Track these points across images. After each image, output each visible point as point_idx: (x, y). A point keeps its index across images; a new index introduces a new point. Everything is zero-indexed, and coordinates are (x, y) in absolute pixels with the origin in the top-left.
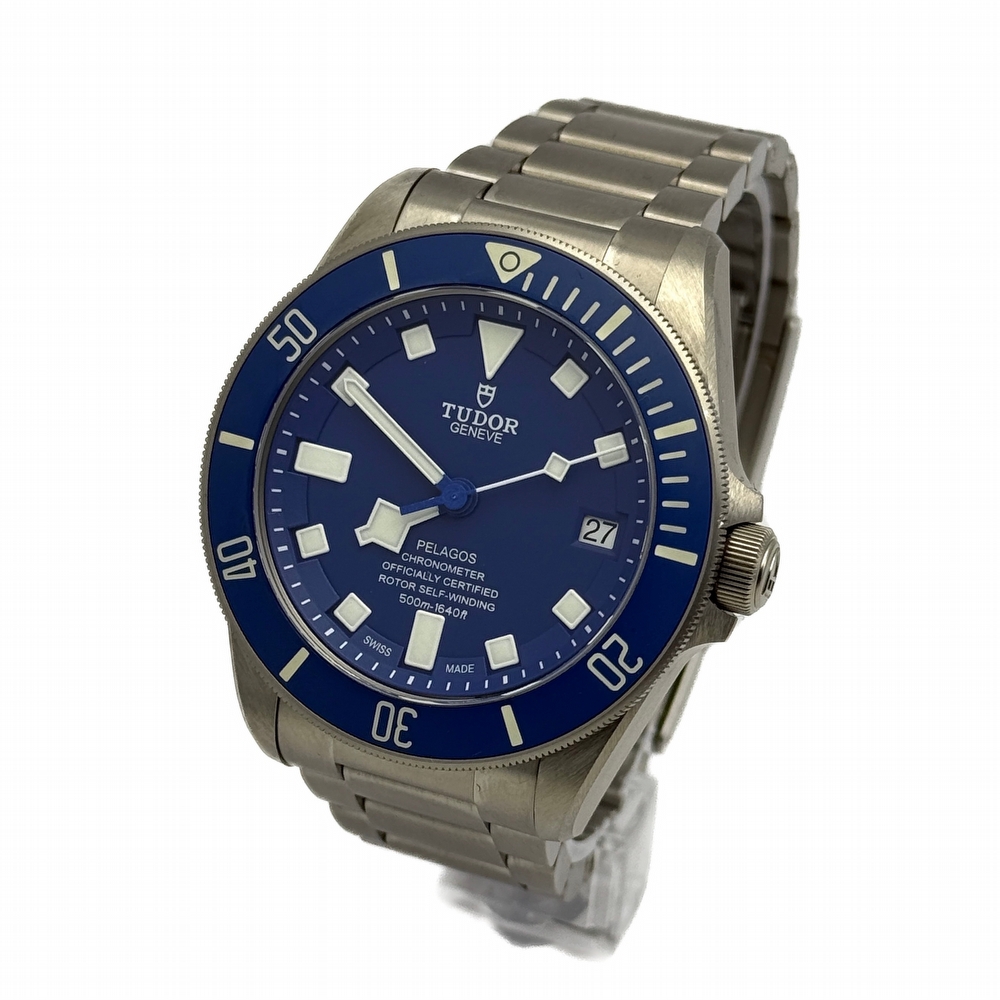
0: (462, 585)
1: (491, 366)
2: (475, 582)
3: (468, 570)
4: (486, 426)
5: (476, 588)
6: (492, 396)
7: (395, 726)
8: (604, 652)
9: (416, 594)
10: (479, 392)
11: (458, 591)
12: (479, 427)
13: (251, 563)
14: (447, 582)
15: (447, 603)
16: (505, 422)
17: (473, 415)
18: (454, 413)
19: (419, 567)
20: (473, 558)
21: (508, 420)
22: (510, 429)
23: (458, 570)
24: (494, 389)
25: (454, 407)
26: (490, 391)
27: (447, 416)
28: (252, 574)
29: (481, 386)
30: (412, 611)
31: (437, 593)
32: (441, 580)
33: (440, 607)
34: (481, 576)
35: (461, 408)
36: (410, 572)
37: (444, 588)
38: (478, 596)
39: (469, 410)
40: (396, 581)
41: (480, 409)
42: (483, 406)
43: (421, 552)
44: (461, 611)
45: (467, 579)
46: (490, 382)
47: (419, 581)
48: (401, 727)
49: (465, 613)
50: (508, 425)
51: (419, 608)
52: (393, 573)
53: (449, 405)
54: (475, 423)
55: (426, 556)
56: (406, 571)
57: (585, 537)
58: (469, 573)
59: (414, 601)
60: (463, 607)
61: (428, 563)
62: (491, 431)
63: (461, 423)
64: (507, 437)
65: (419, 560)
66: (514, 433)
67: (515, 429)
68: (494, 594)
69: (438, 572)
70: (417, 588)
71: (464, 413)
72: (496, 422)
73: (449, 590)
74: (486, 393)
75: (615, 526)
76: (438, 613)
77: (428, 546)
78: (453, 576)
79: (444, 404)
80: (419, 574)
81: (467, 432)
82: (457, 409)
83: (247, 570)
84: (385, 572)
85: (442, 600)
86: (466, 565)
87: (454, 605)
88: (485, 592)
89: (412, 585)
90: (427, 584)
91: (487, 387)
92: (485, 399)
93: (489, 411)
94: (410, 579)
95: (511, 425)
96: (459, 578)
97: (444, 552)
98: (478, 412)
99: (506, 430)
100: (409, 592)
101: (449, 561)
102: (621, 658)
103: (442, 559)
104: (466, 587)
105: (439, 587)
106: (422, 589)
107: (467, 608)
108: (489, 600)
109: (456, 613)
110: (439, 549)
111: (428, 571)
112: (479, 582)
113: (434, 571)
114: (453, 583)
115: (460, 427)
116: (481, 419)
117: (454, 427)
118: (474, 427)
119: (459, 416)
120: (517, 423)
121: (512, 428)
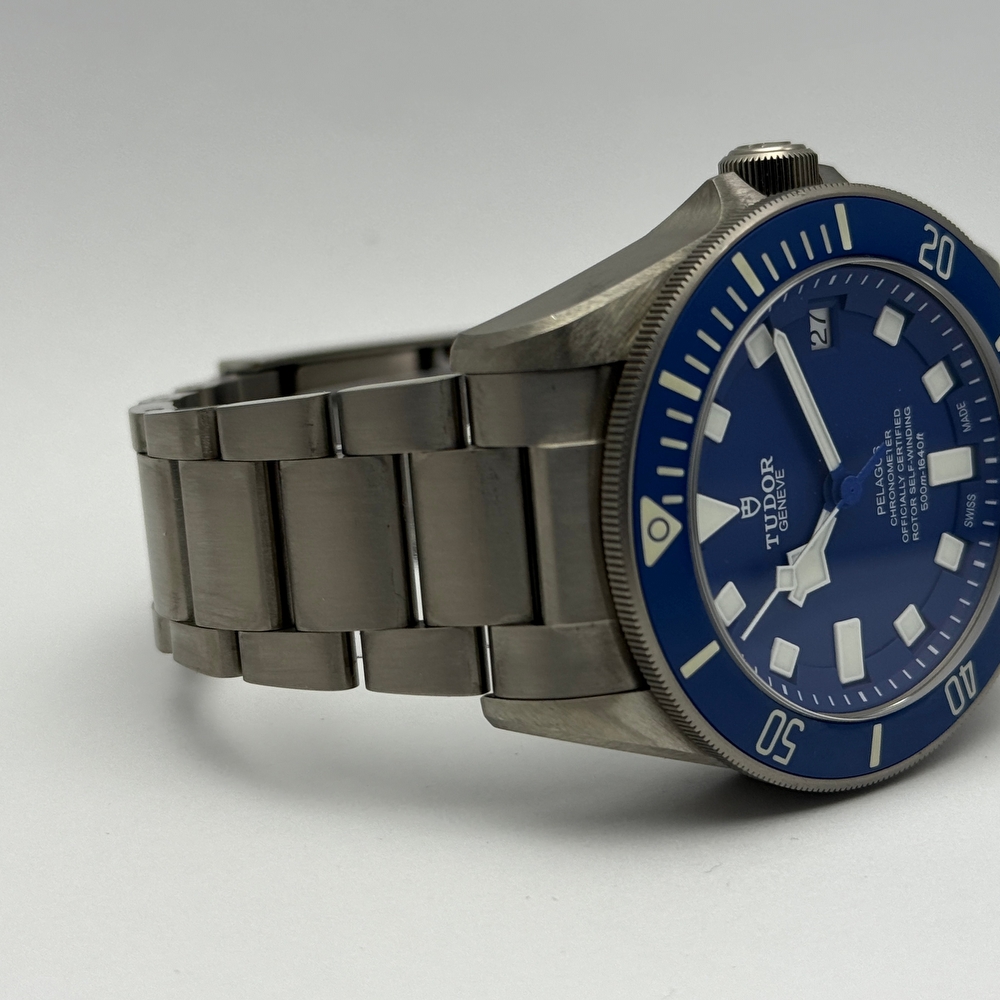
0: (899, 451)
1: (730, 512)
2: (894, 438)
3: (887, 451)
4: (774, 493)
5: (898, 434)
6: (748, 499)
8: (935, 266)
9: (918, 495)
10: (750, 515)
11: (905, 451)
12: (777, 500)
13: (963, 672)
14: (901, 467)
15: (916, 458)
16: (765, 474)
17: (771, 512)
18: (773, 533)
19: (898, 503)
21: (763, 471)
22: (770, 466)
23: (890, 461)
24: (743, 500)
25: (768, 536)
26: (746, 503)
27: (776, 540)
28: (970, 665)
31: (911, 473)
32: (901, 475)
33: (921, 464)
34: (888, 434)
35: (768, 528)
36: (904, 511)
37: (906, 468)
38: (903, 429)
39: (767, 518)
40: (915, 522)
41: (762, 507)
42: (759, 505)
43: (886, 507)
44: (918, 441)
45: (894, 447)
47: (909, 497)
50: (768, 470)
51: (928, 486)
52: (909, 527)
53: (769, 542)
54: (774, 506)
55: (888, 500)
56: (904, 515)
57: (825, 342)
58: (888, 448)
59: (924, 494)
60: (915, 441)
61: (892, 495)
62: (777, 485)
63: (779, 521)
64: (776, 465)
65: (893, 507)
66: (771, 460)
67: (768, 460)
68: (897, 413)
69: (897, 480)
70: (913, 496)
71: (771, 522)
72: (768, 484)
73: (907, 463)
74: (748, 507)
75: (809, 315)
76: (926, 465)
77: (881, 503)
78: (895, 463)
79: (769, 548)
80: (902, 500)
81: (784, 510)
82: (770, 531)
83: (967, 673)
84: (911, 538)
85: (916, 466)
86: (884, 455)
87: (915, 451)
88: (898, 423)
89: (913, 502)
90: (908, 488)
91: (744, 508)
92: (753, 506)
93: (761, 495)
94: (909, 507)
95: (766, 465)
96: (895, 456)
97: (880, 483)
98: (766, 507)
99: (771, 469)
100: (919, 503)
101: (886, 474)
102: (933, 247)
103: (886, 482)
104: (899, 446)
105: (906, 474)
106: (913, 491)
107: (914, 436)
108: (903, 416)
109: (921, 445)
110: (879, 489)
111: (898, 491)
112: (893, 434)
113: (897, 486)
114: (900, 461)
115: (782, 521)
116: (770, 502)
117: (783, 527)
118: (778, 505)
119: (774, 526)
120: (764, 460)
121: (768, 463)
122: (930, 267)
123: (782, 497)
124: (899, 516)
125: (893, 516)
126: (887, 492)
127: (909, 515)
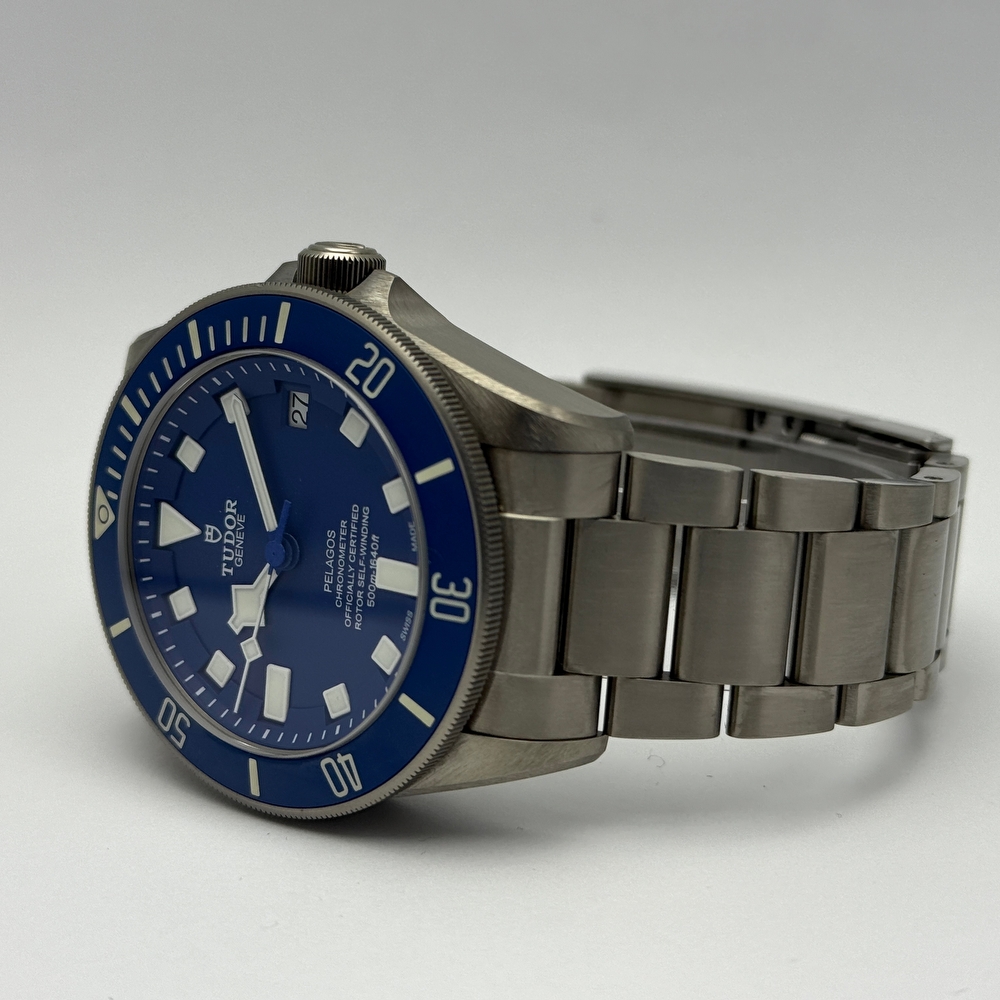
0: (353, 543)
1: (191, 530)
2: (349, 529)
3: (341, 538)
4: (234, 531)
5: (353, 527)
6: (213, 528)
7: (451, 597)
8: (362, 383)
9: (365, 590)
10: (212, 541)
11: (358, 545)
12: (236, 538)
13: (341, 759)
14: (352, 559)
15: (369, 557)
16: (230, 513)
17: (229, 546)
18: (230, 564)
19: (345, 589)
20: (331, 534)
21: (228, 510)
22: (233, 508)
23: (342, 548)
24: (208, 526)
26: (210, 530)
27: (231, 571)
28: (349, 757)
29: (207, 540)
30: (379, 592)
31: (362, 568)
32: (352, 564)
33: (372, 564)
34: (343, 523)
35: (225, 558)
36: (350, 598)
37: (357, 561)
38: (359, 525)
39: (225, 550)
40: (359, 612)
41: (222, 539)
42: (221, 536)
43: (333, 587)
44: (373, 541)
45: (347, 537)
46: (203, 530)
47: (356, 588)
48: (452, 590)
49: (374, 537)
50: (231, 510)
51: (376, 586)
52: (353, 614)
53: (224, 570)
54: (232, 542)
55: (335, 583)
56: (349, 602)
58: (343, 536)
59: (371, 592)
60: (369, 540)
61: (340, 580)
62: (237, 526)
63: (235, 557)
64: (239, 510)
65: (339, 589)
66: (235, 503)
67: (233, 503)
68: (355, 508)
69: (346, 568)
70: (360, 589)
71: (228, 554)
72: (230, 522)
73: (358, 556)
74: (211, 534)
75: (294, 395)
76: (376, 565)
77: (328, 581)
78: (347, 552)
79: (224, 574)
80: (350, 587)
81: (241, 550)
82: (226, 561)
83: (347, 763)
84: (353, 625)
85: (367, 564)
86: (337, 539)
87: (369, 550)
88: (355, 518)
89: (360, 594)
90: (356, 579)
91: (207, 533)
92: (216, 536)
93: (223, 530)
94: (355, 595)
95: (231, 506)
96: (348, 546)
97: (329, 563)
98: (226, 541)
99: (234, 511)
100: (365, 598)
101: (336, 558)
102: (367, 364)
103: (335, 564)
104: (354, 539)
105: (356, 566)
106: (361, 584)
107: (369, 536)
108: (361, 513)
109: (375, 546)
110: (329, 570)
111: (346, 579)
112: (348, 525)
113: (345, 572)
114: (353, 552)
115: (238, 557)
116: (229, 537)
117: (239, 563)
118: (236, 543)
119: (231, 559)
120: (229, 501)
121: (232, 505)
122: (356, 382)
123: (241, 537)
124: (344, 601)
125: (339, 598)
126: (335, 575)
127: (354, 602)
